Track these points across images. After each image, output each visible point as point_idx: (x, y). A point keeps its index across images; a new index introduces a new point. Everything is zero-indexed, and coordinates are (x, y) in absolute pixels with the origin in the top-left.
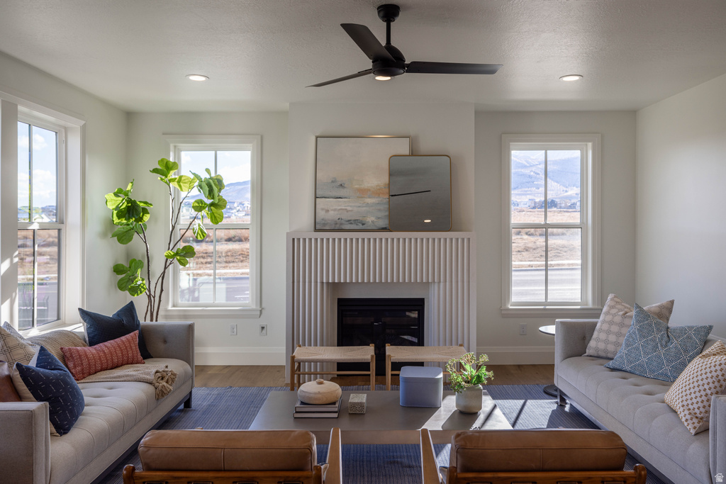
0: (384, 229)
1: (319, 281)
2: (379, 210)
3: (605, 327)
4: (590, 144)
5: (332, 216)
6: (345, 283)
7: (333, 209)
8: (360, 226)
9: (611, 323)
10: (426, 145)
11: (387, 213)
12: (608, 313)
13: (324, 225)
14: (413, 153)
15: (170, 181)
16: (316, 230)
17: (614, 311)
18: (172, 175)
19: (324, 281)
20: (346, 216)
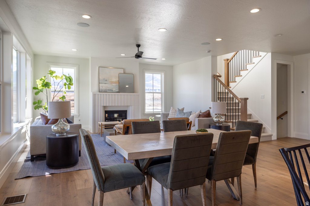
0: (117, 92)
1: (101, 105)
2: (116, 87)
3: (172, 113)
4: (163, 73)
5: (104, 88)
6: (107, 106)
7: (103, 86)
8: (111, 91)
9: (173, 112)
10: (127, 71)
11: (118, 88)
12: (172, 111)
13: (102, 91)
14: (124, 73)
15: (53, 76)
16: (99, 92)
17: (173, 110)
18: (54, 75)
19: (103, 105)
20: (107, 89)
